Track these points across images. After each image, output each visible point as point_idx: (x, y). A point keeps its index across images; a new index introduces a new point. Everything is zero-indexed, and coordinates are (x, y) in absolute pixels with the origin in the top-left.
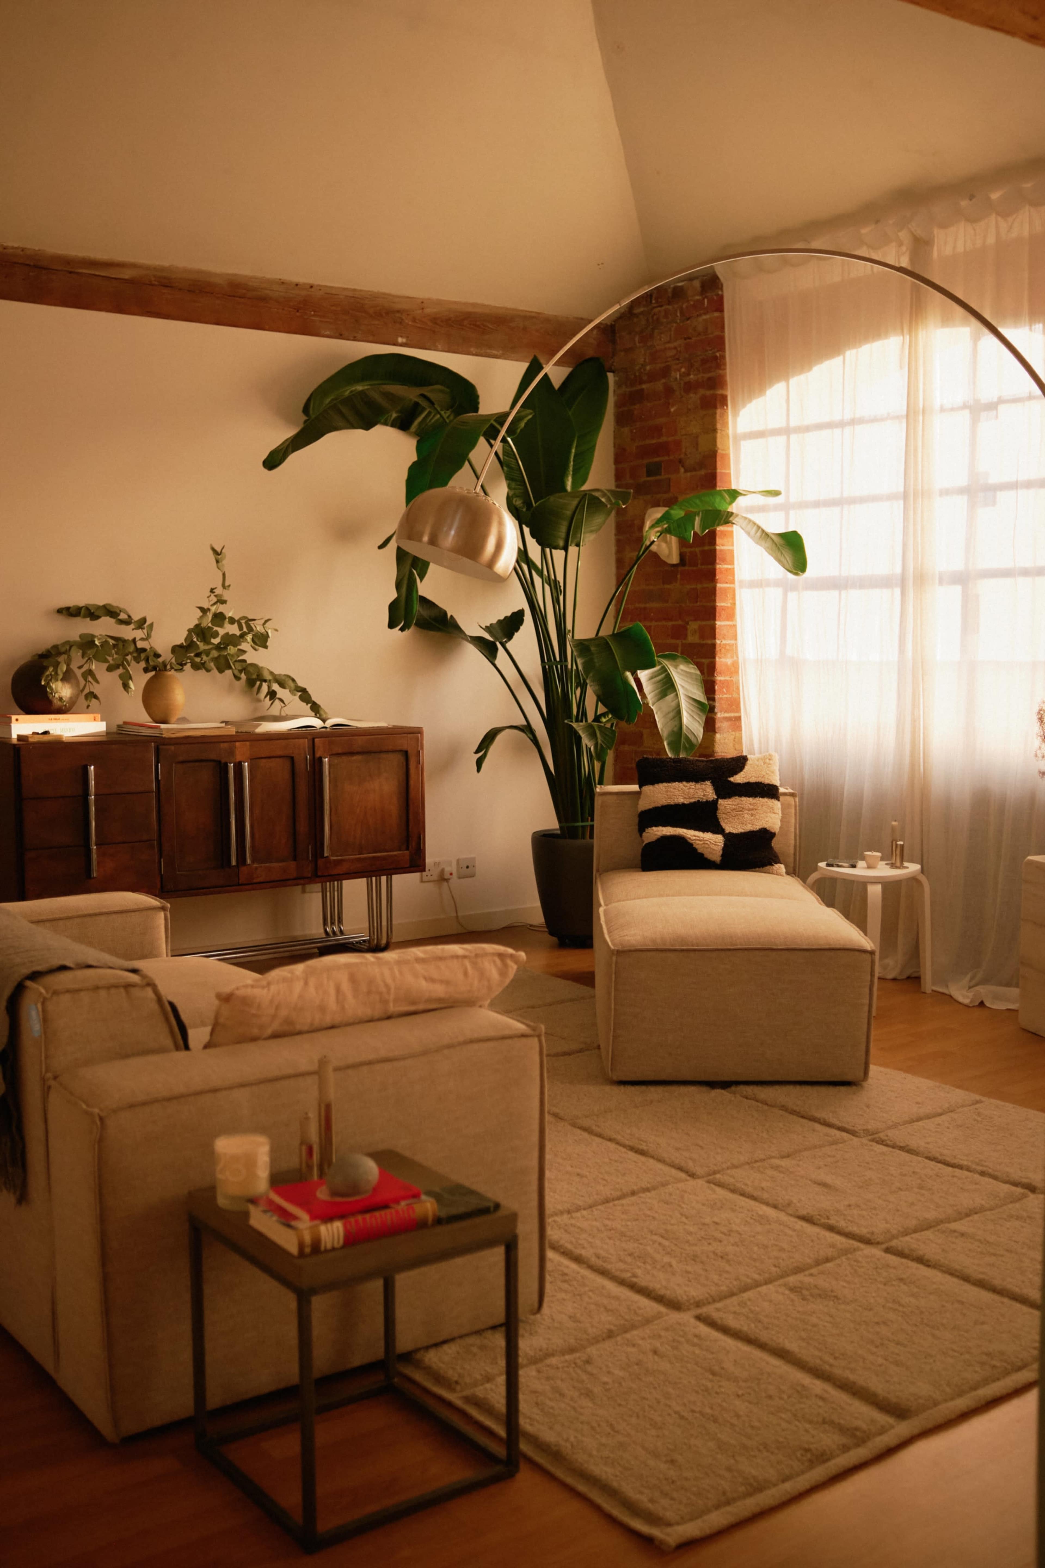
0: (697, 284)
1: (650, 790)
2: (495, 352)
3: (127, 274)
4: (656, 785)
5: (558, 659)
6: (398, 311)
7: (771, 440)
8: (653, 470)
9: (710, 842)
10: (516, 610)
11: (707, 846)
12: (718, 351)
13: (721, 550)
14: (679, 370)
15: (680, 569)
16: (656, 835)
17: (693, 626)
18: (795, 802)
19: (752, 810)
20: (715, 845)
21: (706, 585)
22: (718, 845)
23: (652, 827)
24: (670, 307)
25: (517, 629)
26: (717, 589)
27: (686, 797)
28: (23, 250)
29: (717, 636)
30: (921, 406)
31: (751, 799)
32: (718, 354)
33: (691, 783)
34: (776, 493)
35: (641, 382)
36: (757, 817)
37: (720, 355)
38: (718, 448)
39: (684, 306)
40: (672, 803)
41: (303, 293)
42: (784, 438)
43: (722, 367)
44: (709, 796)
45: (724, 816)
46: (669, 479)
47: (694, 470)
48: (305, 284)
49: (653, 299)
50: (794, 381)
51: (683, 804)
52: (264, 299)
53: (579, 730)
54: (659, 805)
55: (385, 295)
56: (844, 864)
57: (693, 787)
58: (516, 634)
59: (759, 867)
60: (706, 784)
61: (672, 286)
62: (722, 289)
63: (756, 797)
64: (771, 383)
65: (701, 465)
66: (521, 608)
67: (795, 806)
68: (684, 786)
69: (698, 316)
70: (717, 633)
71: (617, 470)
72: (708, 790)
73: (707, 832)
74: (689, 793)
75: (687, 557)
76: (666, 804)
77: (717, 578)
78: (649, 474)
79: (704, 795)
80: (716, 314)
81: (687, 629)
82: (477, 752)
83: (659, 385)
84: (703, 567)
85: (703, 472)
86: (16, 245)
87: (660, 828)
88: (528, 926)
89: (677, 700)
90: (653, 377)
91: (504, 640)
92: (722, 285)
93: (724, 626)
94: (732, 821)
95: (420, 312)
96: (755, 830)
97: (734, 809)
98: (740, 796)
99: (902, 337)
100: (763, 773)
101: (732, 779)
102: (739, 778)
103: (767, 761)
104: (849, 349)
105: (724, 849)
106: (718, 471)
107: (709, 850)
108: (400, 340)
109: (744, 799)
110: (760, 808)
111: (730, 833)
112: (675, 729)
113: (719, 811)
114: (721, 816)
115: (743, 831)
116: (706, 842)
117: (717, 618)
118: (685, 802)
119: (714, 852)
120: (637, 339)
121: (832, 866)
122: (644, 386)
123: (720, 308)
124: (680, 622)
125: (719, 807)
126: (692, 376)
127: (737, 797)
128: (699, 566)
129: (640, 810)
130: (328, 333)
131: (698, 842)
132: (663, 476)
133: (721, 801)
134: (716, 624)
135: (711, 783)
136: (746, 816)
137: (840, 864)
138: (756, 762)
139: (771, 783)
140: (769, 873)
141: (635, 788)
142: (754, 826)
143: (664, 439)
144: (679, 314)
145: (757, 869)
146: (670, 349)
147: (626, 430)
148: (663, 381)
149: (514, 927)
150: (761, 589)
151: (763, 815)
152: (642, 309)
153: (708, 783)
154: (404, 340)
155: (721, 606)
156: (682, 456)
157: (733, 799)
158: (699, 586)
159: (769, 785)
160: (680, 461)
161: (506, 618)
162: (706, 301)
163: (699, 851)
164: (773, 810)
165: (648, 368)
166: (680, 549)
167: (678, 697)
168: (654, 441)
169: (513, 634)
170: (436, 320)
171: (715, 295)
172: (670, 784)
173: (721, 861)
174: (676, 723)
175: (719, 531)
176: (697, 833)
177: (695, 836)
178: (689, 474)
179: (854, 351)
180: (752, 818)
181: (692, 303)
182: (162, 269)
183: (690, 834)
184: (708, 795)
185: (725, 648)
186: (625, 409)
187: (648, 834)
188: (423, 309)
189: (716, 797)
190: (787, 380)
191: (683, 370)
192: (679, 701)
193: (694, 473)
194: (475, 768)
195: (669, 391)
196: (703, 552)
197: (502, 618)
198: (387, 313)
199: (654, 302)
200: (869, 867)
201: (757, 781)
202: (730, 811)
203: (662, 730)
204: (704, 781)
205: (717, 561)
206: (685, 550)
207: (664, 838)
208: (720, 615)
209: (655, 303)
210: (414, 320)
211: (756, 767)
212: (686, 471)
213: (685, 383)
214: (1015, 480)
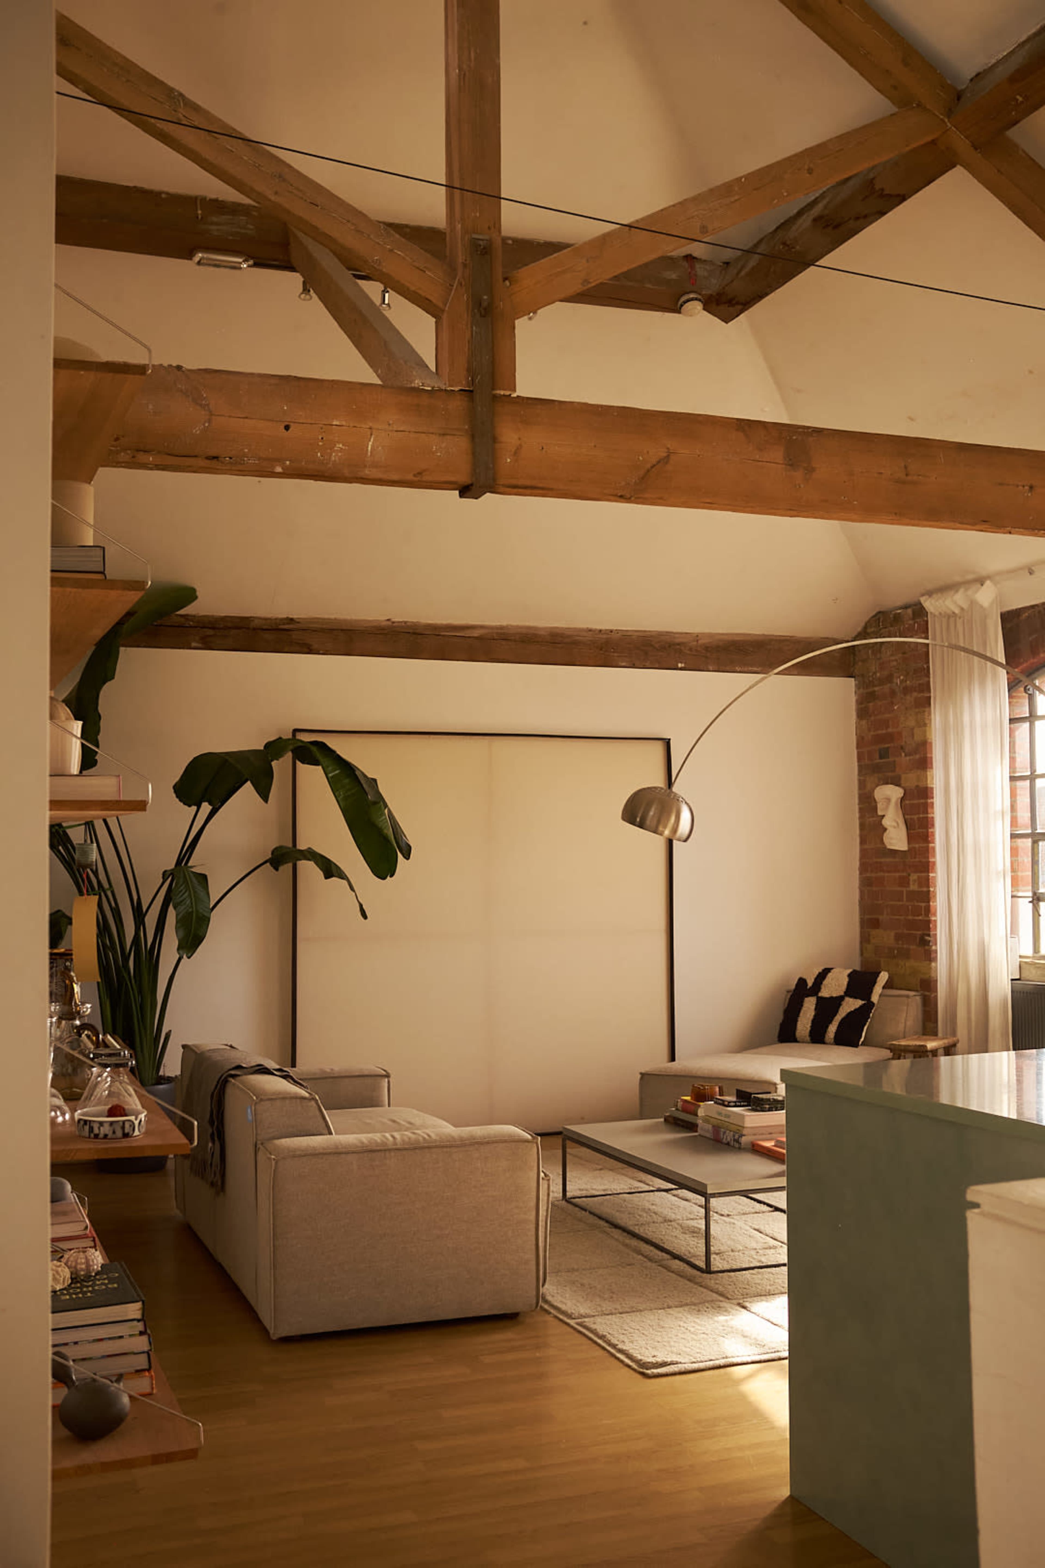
0: (910, 611)
2: (755, 669)
3: (476, 633)
6: (679, 644)
8: (884, 754)
14: (899, 677)
17: (914, 877)
24: (892, 629)
28: (405, 622)
29: (931, 884)
35: (874, 686)
41: (605, 636)
46: (894, 761)
47: (910, 755)
48: (606, 630)
52: (576, 643)
55: (668, 633)
61: (893, 613)
62: (927, 617)
65: (916, 751)
71: (858, 753)
78: (881, 758)
81: (909, 880)
83: (886, 688)
85: (917, 756)
86: (401, 620)
90: (881, 682)
92: (927, 614)
95: (695, 643)
108: (680, 665)
117: (930, 871)
120: (870, 652)
122: (876, 689)
124: (905, 874)
126: (908, 682)
130: (624, 664)
132: (891, 759)
134: (930, 875)
143: (890, 730)
146: (893, 661)
147: (864, 722)
148: (889, 685)
152: (872, 630)
154: (683, 665)
156: (903, 744)
160: (902, 748)
162: (916, 625)
165: (878, 675)
168: (884, 732)
170: (707, 648)
171: (923, 619)
178: (908, 758)
181: (906, 626)
182: (502, 628)
186: (863, 706)
188: (697, 641)
191: (902, 677)
193: (911, 757)
195: (893, 693)
196: (919, 819)
198: (670, 646)
208: (933, 869)
210: (691, 649)
212: (906, 755)
213: (904, 688)
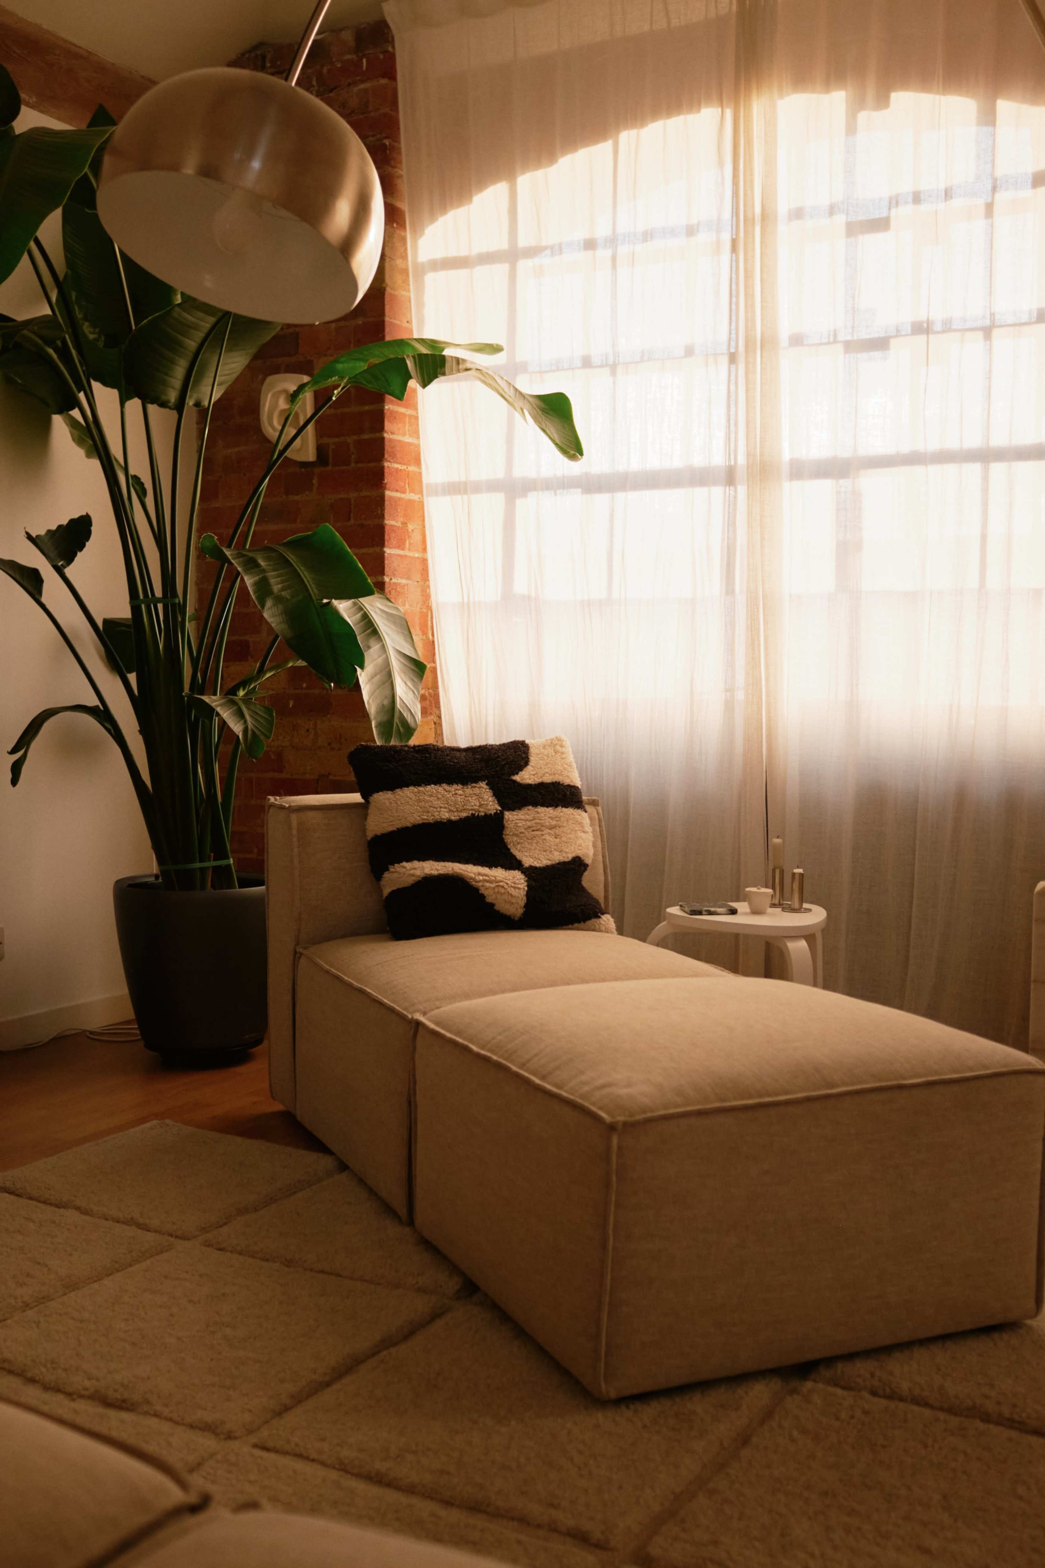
0: (348, 36)
1: (389, 799)
4: (398, 791)
5: (159, 593)
7: (480, 271)
9: (507, 884)
10: (76, 516)
11: (503, 891)
12: (386, 138)
13: (391, 440)
15: (317, 470)
16: (413, 875)
18: (598, 814)
19: (554, 827)
20: (514, 888)
21: (365, 493)
22: (519, 888)
23: (401, 862)
25: (81, 547)
26: (386, 499)
27: (452, 809)
29: (386, 569)
30: (758, 210)
31: (550, 811)
32: (387, 142)
33: (455, 786)
34: (495, 349)
36: (564, 839)
37: (390, 145)
38: (387, 284)
39: (325, 70)
40: (431, 819)
42: (505, 267)
43: (392, 162)
44: (489, 807)
45: (515, 839)
49: (267, 60)
50: (526, 181)
51: (450, 821)
53: (218, 706)
54: (409, 825)
56: (719, 910)
57: (460, 792)
58: (80, 555)
59: (579, 922)
60: (480, 787)
62: (392, 42)
63: (557, 806)
64: (482, 183)
66: (84, 514)
67: (600, 820)
68: (445, 789)
69: (349, 84)
70: (386, 566)
72: (486, 797)
73: (496, 867)
74: (456, 803)
75: (330, 453)
76: (420, 822)
77: (386, 481)
79: (481, 805)
80: (384, 81)
82: (13, 751)
84: (360, 465)
85: (359, 321)
87: (416, 864)
88: (88, 1034)
89: (384, 656)
91: (60, 564)
92: (393, 38)
93: (394, 555)
94: (529, 846)
96: (567, 860)
97: (529, 827)
98: (535, 805)
99: (720, 110)
100: (560, 768)
101: (517, 778)
102: (527, 776)
103: (558, 748)
104: (626, 127)
105: (528, 895)
106: (387, 319)
107: (505, 897)
109: (541, 809)
110: (565, 824)
111: (531, 867)
112: (386, 702)
113: (507, 832)
114: (510, 839)
115: (549, 863)
116: (501, 884)
117: (386, 543)
118: (453, 818)
119: (514, 901)
121: (700, 913)
123: (390, 73)
125: (506, 825)
127: (530, 807)
128: (353, 465)
129: (370, 835)
131: (488, 885)
133: (508, 815)
134: (384, 552)
135: (487, 784)
136: (548, 837)
137: (712, 909)
138: (543, 751)
139: (572, 784)
140: (594, 930)
141: (356, 797)
142: (564, 855)
144: (314, 83)
145: (576, 925)
149: (64, 1037)
150: (465, 497)
151: (571, 836)
153: (483, 784)
155: (392, 526)
157: (525, 811)
158: (353, 495)
159: (569, 786)
161: (60, 527)
162: (363, 61)
163: (489, 900)
164: (582, 827)
166: (317, 441)
167: (385, 651)
169: (75, 555)
171: (381, 53)
172: (421, 789)
173: (524, 914)
174: (388, 692)
175: (388, 410)
176: (485, 870)
177: (479, 874)
179: (633, 133)
180: (558, 840)
181: (339, 65)
183: (471, 871)
184: (487, 805)
185: (396, 589)
187: (395, 875)
189: (499, 808)
190: (511, 177)
192: (387, 656)
194: (9, 776)
196: (359, 443)
197: (54, 528)
199: (268, 65)
200: (755, 912)
201: (554, 781)
202: (523, 830)
203: (368, 702)
204: (476, 782)
205: (386, 456)
206: (326, 440)
207: (429, 881)
208: (390, 539)
209: (271, 67)
211: (546, 758)
214: (925, 319)
